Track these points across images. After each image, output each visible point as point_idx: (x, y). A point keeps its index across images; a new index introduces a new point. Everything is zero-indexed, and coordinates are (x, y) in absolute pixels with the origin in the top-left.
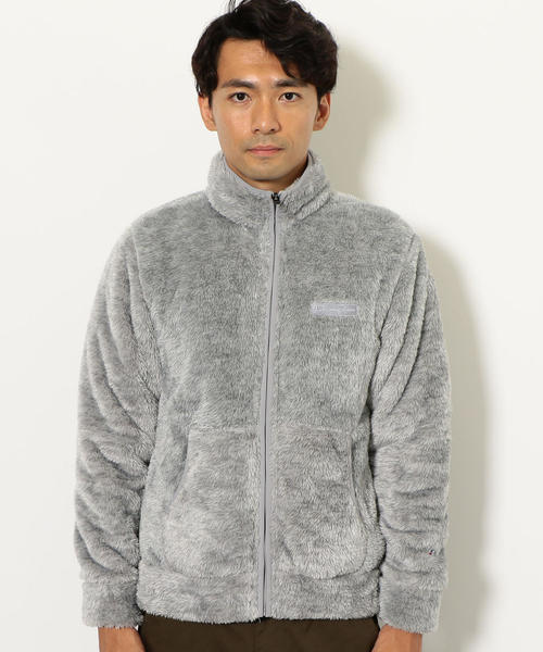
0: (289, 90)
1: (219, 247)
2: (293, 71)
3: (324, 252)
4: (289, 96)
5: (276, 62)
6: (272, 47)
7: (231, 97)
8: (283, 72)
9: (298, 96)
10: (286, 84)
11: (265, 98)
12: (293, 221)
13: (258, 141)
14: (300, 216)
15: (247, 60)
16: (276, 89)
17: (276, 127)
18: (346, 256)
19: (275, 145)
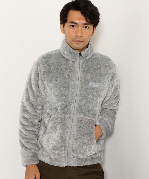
0: (86, 26)
1: (64, 66)
2: (88, 20)
3: (93, 69)
4: (86, 27)
5: (84, 18)
6: (83, 13)
7: (70, 26)
8: (85, 20)
9: (89, 27)
10: (86, 24)
11: (80, 27)
12: (84, 60)
13: (77, 39)
14: (86, 58)
15: (76, 16)
16: (83, 25)
17: (82, 35)
18: (98, 71)
19: (81, 40)
